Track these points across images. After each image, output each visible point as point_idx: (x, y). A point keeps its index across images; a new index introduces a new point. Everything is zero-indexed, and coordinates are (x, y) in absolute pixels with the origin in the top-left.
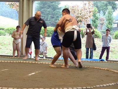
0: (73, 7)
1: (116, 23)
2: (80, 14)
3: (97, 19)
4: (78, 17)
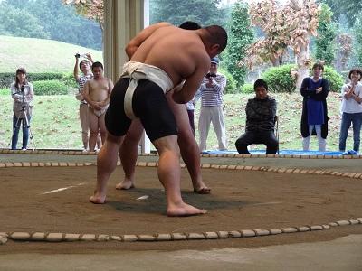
0: (260, 5)
2: (282, 25)
3: (332, 39)
4: (275, 33)
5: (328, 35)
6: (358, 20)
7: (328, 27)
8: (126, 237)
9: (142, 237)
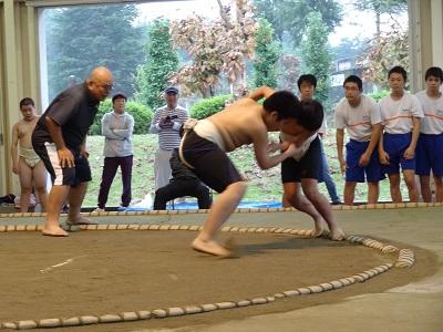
0: (184, 23)
1: (339, 73)
2: (212, 47)
3: (274, 62)
4: (204, 57)
5: (270, 57)
6: (305, 38)
7: (269, 47)
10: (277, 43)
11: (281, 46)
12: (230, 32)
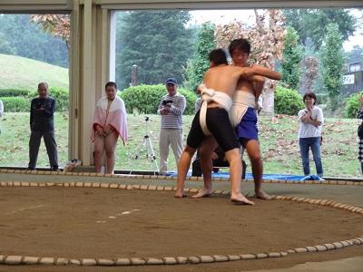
0: (227, 27)
3: (297, 62)
5: (294, 59)
6: (324, 44)
7: (294, 50)
8: (85, 261)
9: (101, 261)
10: (301, 47)
11: (304, 50)
12: (264, 36)
